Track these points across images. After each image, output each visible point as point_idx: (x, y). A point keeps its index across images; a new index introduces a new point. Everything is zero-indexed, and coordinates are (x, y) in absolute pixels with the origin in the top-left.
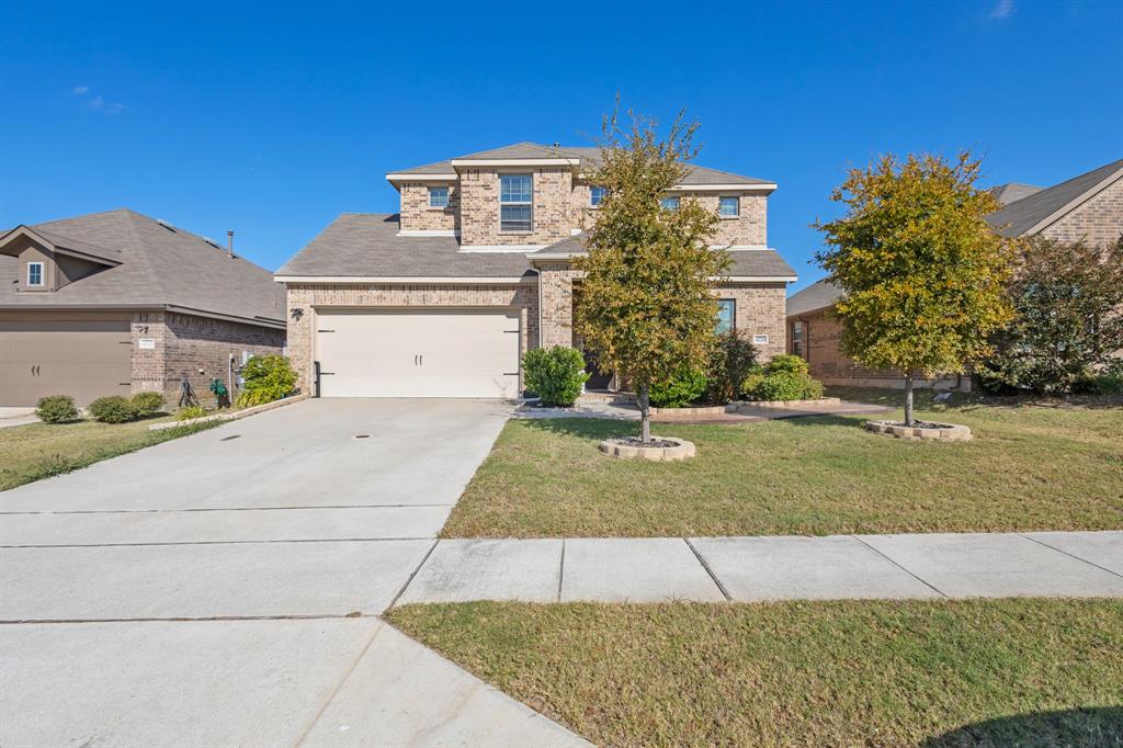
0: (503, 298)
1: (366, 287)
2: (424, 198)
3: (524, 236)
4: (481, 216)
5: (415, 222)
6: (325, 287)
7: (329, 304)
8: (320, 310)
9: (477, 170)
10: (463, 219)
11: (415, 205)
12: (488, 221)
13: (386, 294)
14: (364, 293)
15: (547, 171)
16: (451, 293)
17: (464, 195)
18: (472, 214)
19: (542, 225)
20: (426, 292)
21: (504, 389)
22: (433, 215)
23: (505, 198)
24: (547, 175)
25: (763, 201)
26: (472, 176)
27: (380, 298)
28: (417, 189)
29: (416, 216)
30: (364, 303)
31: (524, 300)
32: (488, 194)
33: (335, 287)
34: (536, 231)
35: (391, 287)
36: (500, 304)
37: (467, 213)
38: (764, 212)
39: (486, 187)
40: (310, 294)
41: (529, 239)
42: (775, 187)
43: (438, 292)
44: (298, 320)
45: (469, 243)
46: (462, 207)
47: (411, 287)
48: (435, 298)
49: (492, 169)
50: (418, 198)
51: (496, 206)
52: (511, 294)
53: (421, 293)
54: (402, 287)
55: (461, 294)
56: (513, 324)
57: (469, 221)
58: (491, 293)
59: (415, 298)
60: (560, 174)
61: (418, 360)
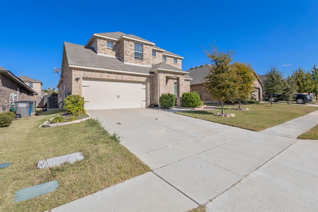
0: (144, 79)
1: (103, 72)
2: (105, 44)
3: (141, 62)
4: (130, 54)
5: (102, 51)
6: (88, 70)
7: (89, 77)
8: (84, 79)
9: (129, 40)
10: (124, 54)
11: (103, 46)
12: (131, 56)
13: (110, 75)
14: (102, 74)
15: (147, 45)
16: (130, 76)
17: (125, 47)
18: (127, 53)
19: (145, 59)
20: (123, 76)
21: (142, 105)
22: (108, 50)
23: (135, 50)
24: (147, 46)
25: (181, 61)
26: (127, 42)
27: (108, 76)
28: (104, 41)
29: (103, 49)
30: (102, 77)
31: (149, 80)
32: (131, 48)
33: (92, 71)
34: (144, 61)
35: (111, 73)
36: (143, 81)
37: (126, 52)
38: (181, 63)
39: (131, 46)
40: (82, 72)
41: (142, 63)
42: (183, 58)
43: (126, 76)
44: (77, 82)
45: (126, 61)
46: (124, 50)
47: (118, 74)
48: (125, 78)
49: (133, 41)
50: (104, 44)
51: (133, 52)
52: (145, 78)
53: (121, 76)
54: (115, 73)
55: (133, 77)
56: (144, 86)
57: (126, 55)
58: (140, 78)
59: (119, 77)
60: (150, 46)
61: (118, 97)
